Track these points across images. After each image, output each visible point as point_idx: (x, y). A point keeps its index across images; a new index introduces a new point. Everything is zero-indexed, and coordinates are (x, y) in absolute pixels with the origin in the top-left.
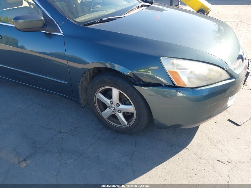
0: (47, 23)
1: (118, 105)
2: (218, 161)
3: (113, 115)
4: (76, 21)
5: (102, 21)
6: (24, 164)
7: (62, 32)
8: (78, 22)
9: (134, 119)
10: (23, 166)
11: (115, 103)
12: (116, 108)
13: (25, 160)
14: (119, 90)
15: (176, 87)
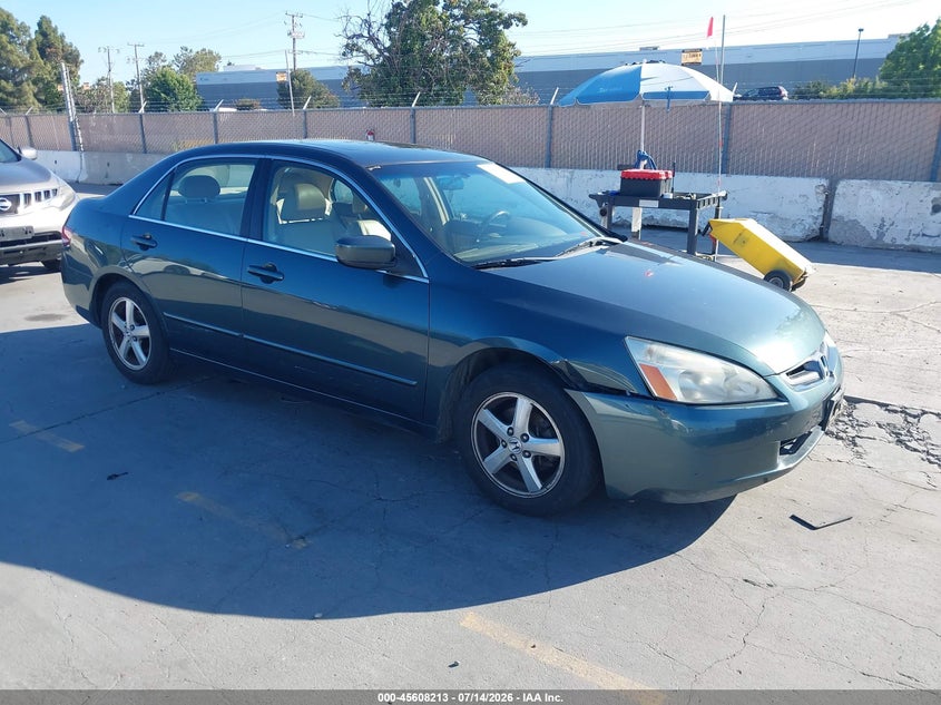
0: (399, 255)
1: (525, 438)
2: (746, 581)
3: (509, 464)
4: (457, 259)
5: (509, 264)
6: (301, 544)
7: (426, 275)
8: (461, 261)
9: (559, 473)
10: (299, 547)
11: (518, 433)
12: (519, 444)
13: (303, 538)
14: (532, 401)
15: (656, 399)
